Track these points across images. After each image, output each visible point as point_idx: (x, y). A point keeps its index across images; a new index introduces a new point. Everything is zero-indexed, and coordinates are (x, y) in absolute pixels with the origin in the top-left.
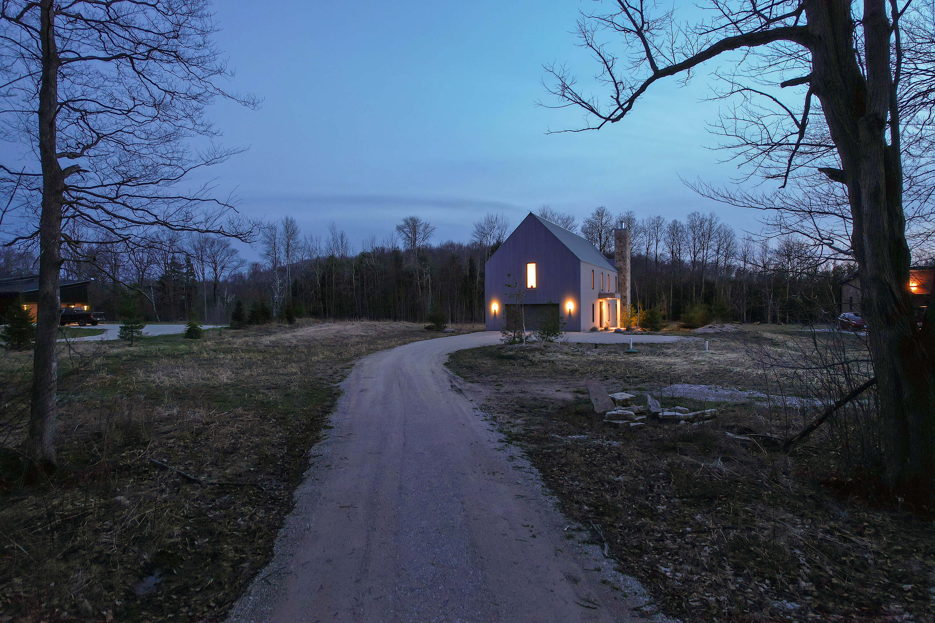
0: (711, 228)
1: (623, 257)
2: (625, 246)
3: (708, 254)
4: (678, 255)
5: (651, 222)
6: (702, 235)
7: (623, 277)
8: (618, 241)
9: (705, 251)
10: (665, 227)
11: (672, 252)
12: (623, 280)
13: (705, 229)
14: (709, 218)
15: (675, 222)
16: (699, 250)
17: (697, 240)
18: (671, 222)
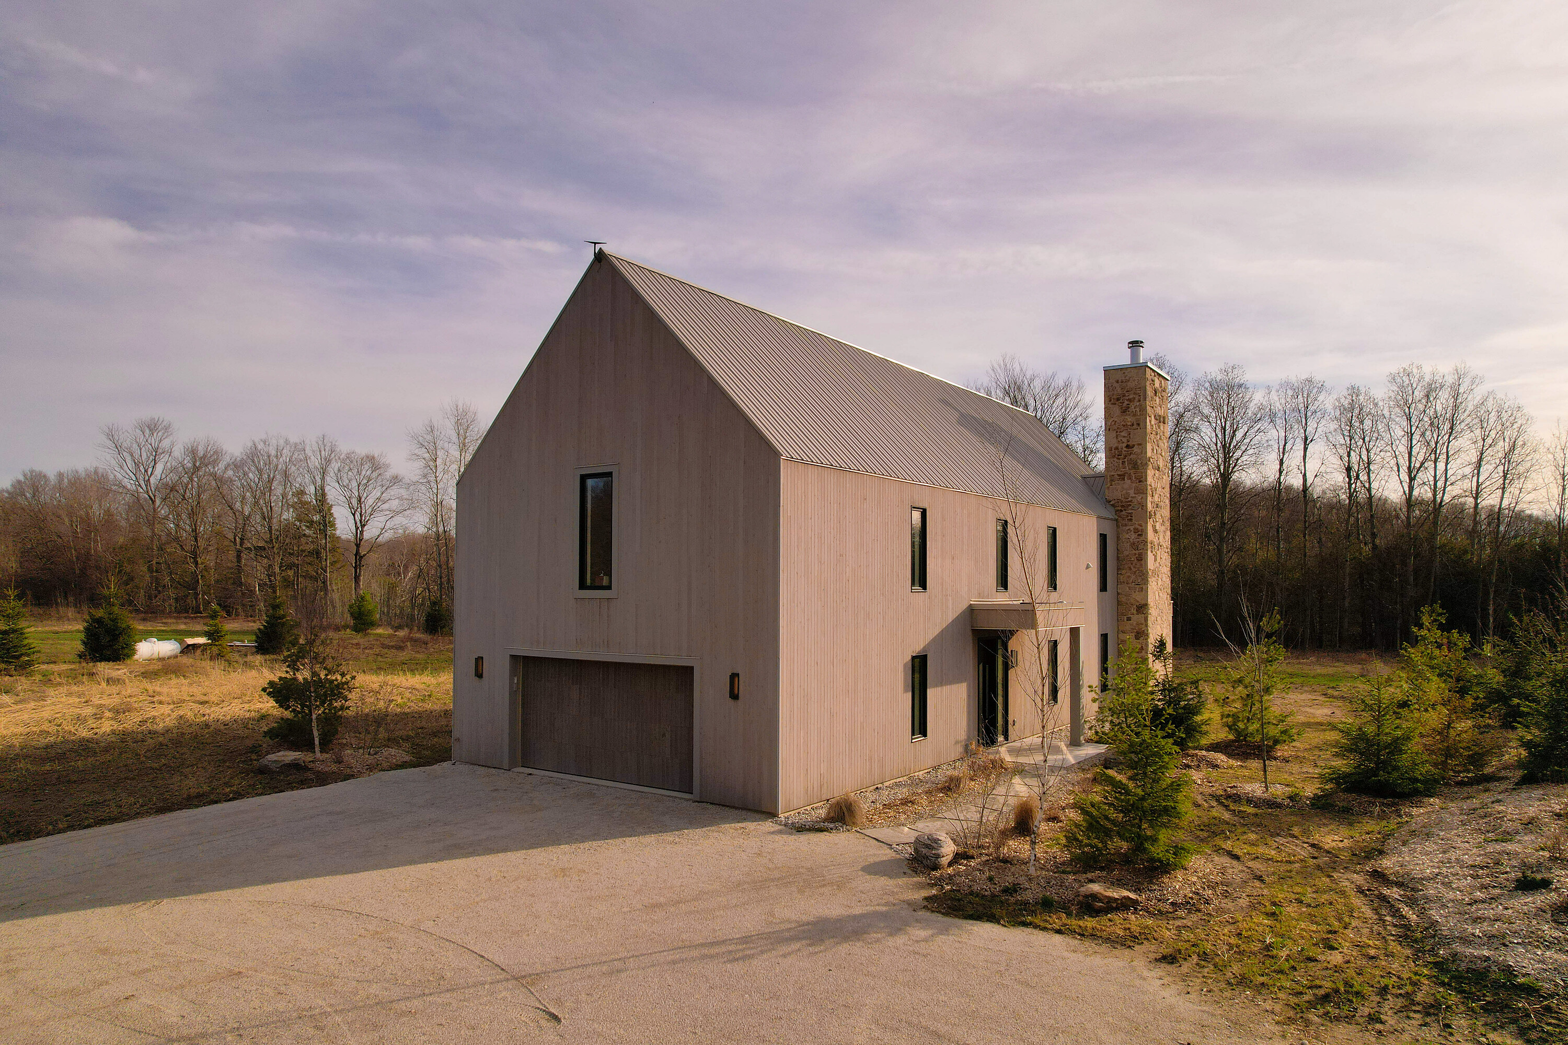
0: (1456, 407)
1: (1135, 466)
2: (1140, 424)
3: (1450, 473)
4: (1363, 477)
5: (1290, 393)
6: (1432, 424)
7: (1133, 536)
8: (1116, 410)
9: (1441, 466)
10: (1327, 402)
11: (1349, 469)
12: (1134, 546)
13: (1439, 408)
14: (1450, 380)
15: (1354, 391)
16: (1422, 464)
17: (1416, 437)
18: (1345, 393)
